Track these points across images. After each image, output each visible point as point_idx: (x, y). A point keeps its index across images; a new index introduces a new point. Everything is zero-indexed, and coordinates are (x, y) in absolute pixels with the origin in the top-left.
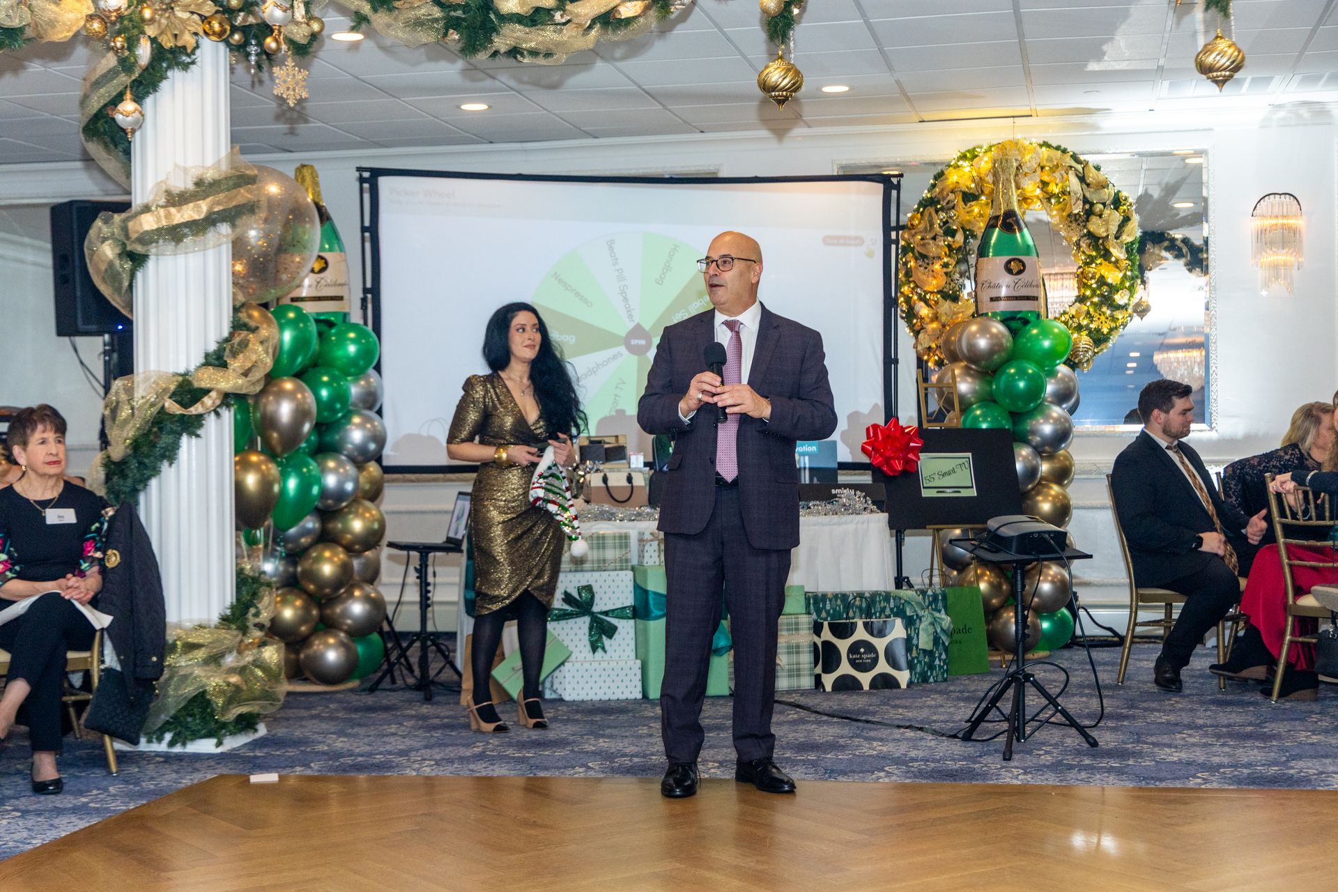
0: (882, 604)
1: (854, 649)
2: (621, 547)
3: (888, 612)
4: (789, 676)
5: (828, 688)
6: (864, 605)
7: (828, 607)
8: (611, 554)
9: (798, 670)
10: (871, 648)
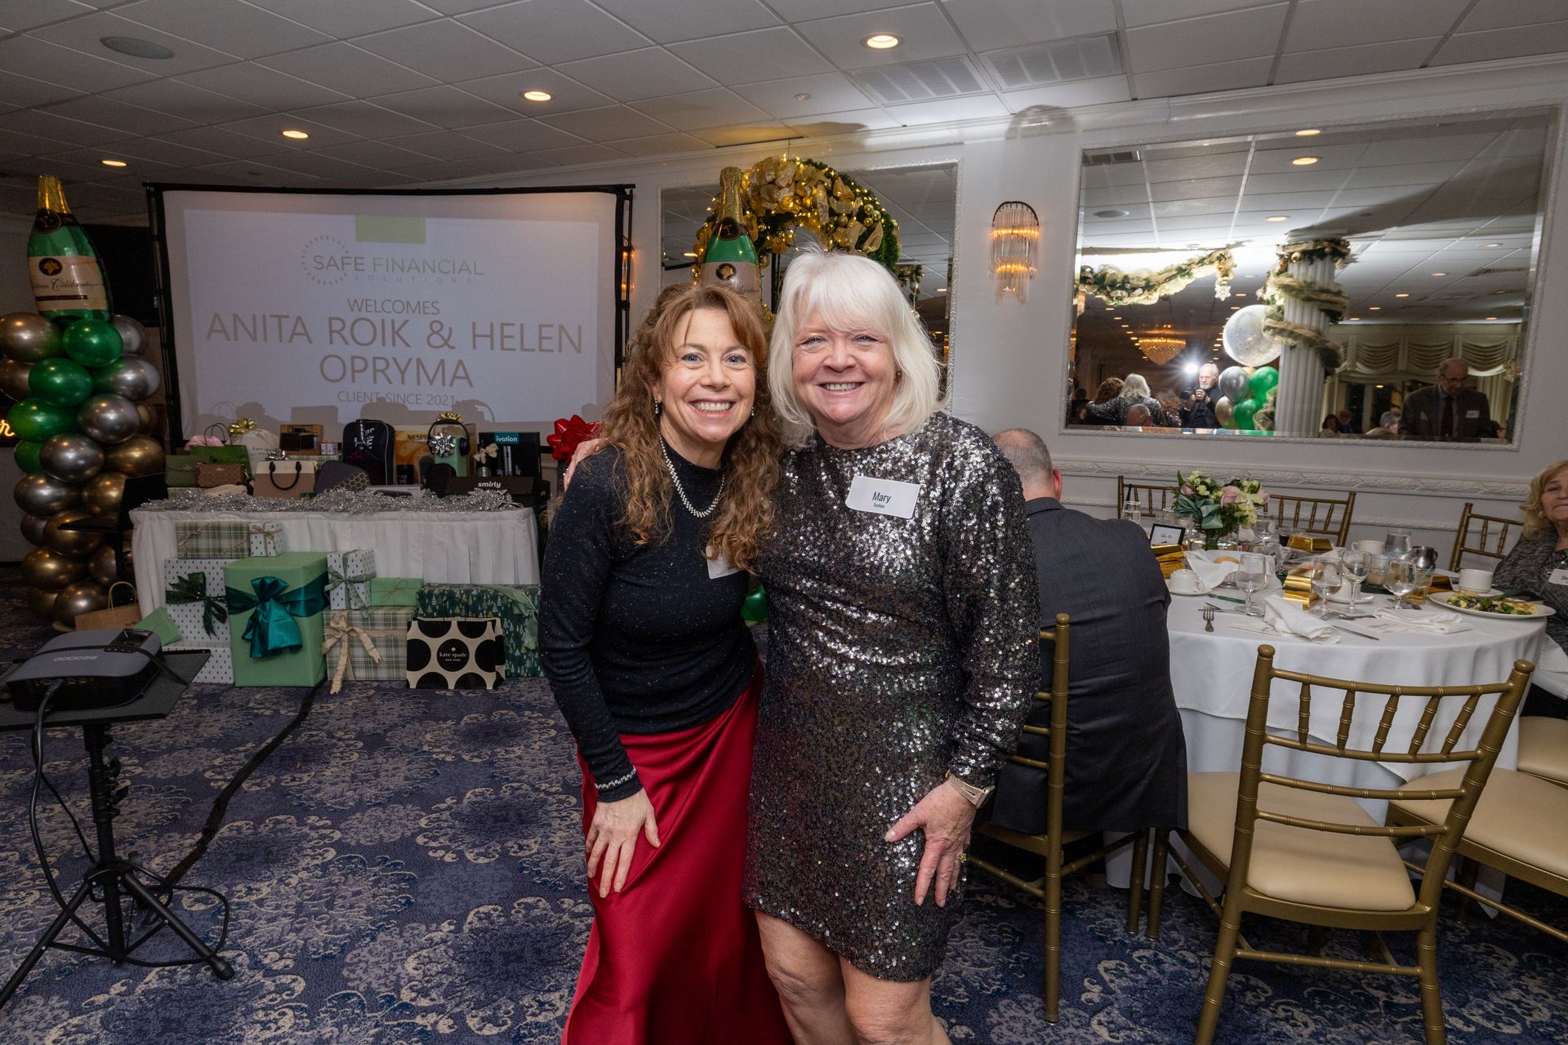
0: (489, 603)
1: (445, 648)
2: (236, 537)
3: (495, 610)
4: (388, 668)
5: (413, 685)
6: (470, 603)
7: (434, 602)
8: (226, 543)
9: (398, 662)
10: (462, 647)
